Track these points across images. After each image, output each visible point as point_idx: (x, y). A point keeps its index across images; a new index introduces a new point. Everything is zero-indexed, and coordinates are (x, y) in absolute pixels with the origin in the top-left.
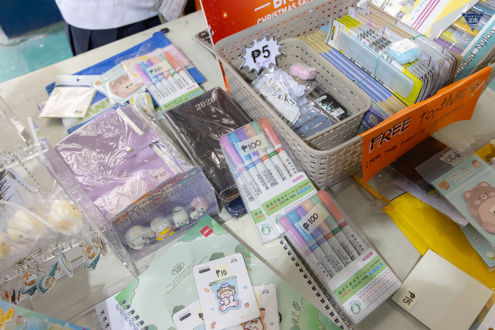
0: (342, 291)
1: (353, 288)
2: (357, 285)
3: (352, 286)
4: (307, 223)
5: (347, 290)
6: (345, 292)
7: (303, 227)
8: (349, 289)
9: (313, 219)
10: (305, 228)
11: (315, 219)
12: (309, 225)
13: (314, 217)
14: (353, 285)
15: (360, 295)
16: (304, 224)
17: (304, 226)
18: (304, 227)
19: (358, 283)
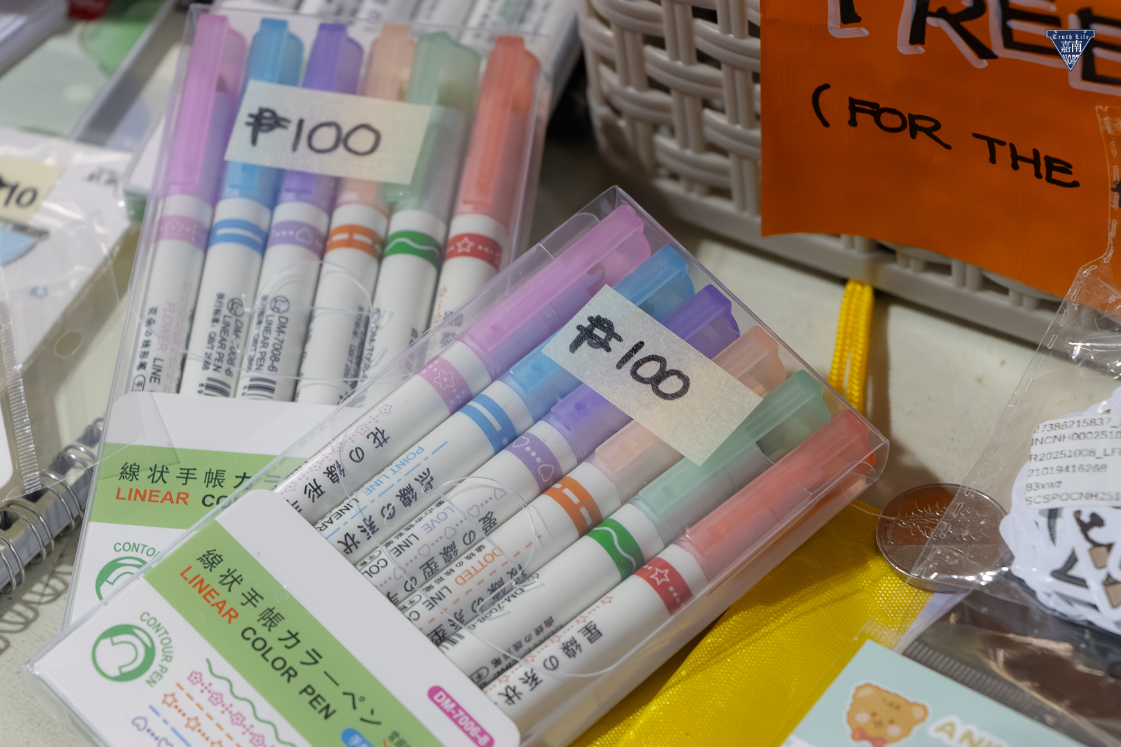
0: (221, 569)
1: (249, 634)
2: (270, 656)
3: (258, 626)
4: (620, 339)
5: (234, 598)
6: (219, 588)
7: (590, 319)
8: (239, 608)
9: (650, 370)
10: (579, 328)
11: (656, 381)
12: (609, 350)
13: (663, 375)
14: (262, 632)
15: (207, 678)
16: (605, 320)
17: (597, 322)
18: (586, 324)
19: (279, 664)
